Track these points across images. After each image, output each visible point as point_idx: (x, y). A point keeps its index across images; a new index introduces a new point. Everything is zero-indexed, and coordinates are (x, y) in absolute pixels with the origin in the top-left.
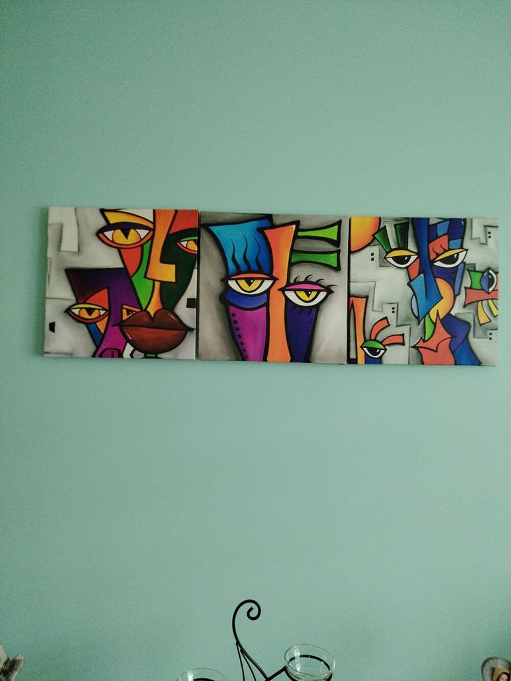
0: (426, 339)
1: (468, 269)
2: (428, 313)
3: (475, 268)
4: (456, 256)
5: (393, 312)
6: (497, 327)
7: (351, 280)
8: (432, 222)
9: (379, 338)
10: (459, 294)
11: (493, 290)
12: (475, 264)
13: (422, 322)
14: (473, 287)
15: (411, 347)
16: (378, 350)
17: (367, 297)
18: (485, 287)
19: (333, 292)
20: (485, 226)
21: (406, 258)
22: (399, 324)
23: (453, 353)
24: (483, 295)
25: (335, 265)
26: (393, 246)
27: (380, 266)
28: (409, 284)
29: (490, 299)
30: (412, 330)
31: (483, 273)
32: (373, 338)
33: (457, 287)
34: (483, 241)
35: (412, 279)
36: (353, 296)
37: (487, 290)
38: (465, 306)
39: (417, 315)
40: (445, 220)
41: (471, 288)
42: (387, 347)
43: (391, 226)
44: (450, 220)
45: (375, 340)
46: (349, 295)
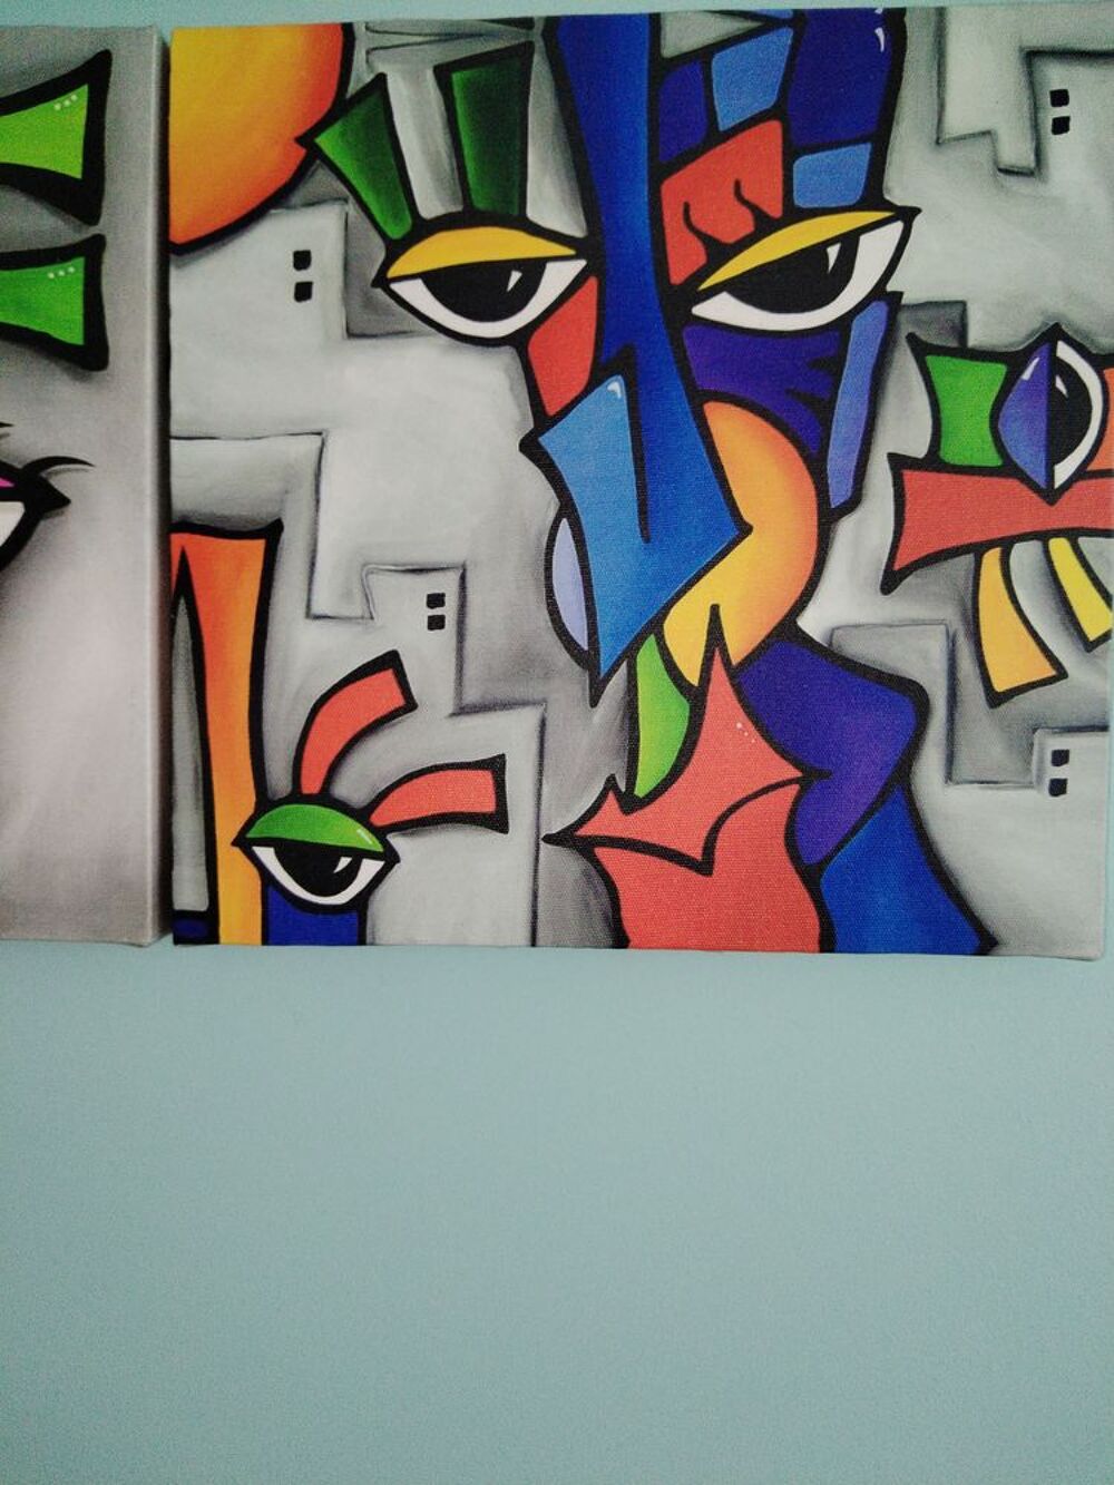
0: (642, 788)
1: (912, 338)
2: (655, 626)
3: (961, 330)
4: (833, 252)
5: (436, 623)
6: (1105, 714)
7: (175, 429)
8: (676, 42)
9: (354, 784)
10: (853, 502)
11: (1081, 473)
12: (963, 304)
13: (617, 683)
14: (950, 454)
15: (549, 839)
16: (344, 862)
17: (271, 533)
18: (1028, 456)
19: (59, 502)
20: (1032, 57)
21: (515, 276)
22: (472, 695)
23: (811, 876)
24: (1014, 505)
25: (73, 334)
26: (430, 204)
27: (351, 334)
28: (531, 447)
29: (1058, 533)
30: (549, 729)
31: (1013, 361)
32: (311, 785)
33: (839, 460)
34: (1016, 150)
35: (552, 410)
36: (188, 526)
37: (1041, 480)
38: (891, 580)
39: (582, 640)
40: (766, 23)
41: (933, 461)
42: (396, 841)
43: (415, 79)
44: (799, 19)
45: (325, 798)
46: (171, 523)
